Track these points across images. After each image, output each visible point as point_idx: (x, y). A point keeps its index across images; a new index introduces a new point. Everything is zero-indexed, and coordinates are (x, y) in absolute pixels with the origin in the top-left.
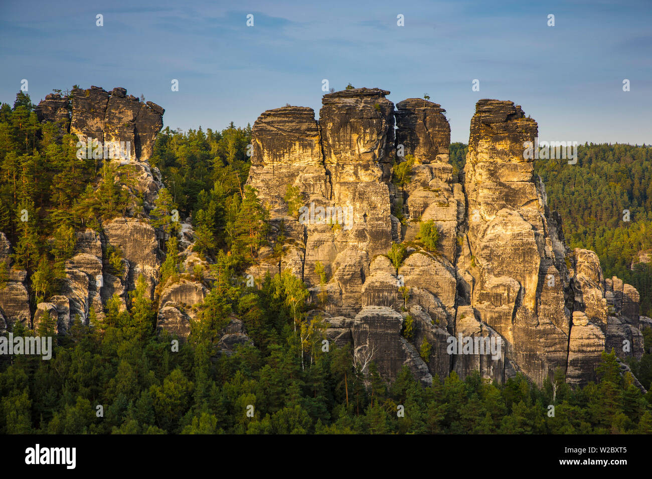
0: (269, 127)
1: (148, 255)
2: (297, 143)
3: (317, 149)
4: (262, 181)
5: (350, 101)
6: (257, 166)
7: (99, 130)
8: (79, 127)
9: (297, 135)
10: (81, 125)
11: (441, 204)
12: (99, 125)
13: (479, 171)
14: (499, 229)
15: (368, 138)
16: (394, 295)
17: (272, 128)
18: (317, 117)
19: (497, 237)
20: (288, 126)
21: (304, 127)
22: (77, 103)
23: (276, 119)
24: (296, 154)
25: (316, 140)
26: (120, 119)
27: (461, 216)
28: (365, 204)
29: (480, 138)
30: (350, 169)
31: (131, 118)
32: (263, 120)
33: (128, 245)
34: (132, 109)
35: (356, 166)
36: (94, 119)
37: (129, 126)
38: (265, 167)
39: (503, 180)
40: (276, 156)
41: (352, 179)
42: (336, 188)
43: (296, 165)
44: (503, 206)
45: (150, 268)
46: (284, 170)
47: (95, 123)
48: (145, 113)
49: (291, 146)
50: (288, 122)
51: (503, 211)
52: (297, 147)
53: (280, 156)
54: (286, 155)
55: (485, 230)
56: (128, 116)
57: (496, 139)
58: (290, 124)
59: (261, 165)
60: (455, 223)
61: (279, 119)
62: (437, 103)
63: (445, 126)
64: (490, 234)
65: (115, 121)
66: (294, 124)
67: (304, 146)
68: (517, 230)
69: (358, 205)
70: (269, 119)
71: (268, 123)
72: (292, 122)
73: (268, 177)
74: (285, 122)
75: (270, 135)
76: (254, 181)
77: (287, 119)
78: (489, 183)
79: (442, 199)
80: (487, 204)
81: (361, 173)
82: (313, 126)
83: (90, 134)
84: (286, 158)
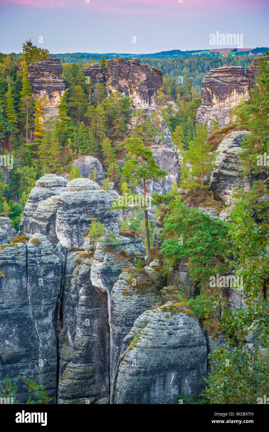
0: (216, 80)
1: (172, 168)
2: (235, 90)
3: (247, 93)
4: (213, 115)
6: (208, 105)
7: (125, 87)
8: (114, 85)
9: (235, 85)
10: (114, 83)
12: (125, 84)
17: (218, 81)
20: (229, 79)
21: (239, 79)
22: (112, 70)
23: (220, 75)
24: (234, 98)
25: (246, 88)
26: (139, 79)
31: (145, 79)
32: (212, 76)
33: (161, 162)
34: (145, 72)
36: (122, 80)
37: (144, 84)
38: (214, 106)
40: (222, 99)
45: (173, 176)
46: (226, 108)
47: (123, 83)
48: (153, 75)
49: (231, 92)
50: (229, 76)
52: (235, 92)
53: (224, 99)
54: (228, 98)
56: (143, 77)
58: (230, 78)
59: (211, 104)
61: (223, 75)
65: (136, 81)
66: (233, 78)
67: (239, 92)
70: (215, 75)
71: (216, 78)
72: (231, 76)
73: (217, 112)
74: (227, 76)
75: (217, 85)
76: (206, 115)
77: (228, 75)
82: (245, 79)
83: (120, 90)
84: (228, 100)
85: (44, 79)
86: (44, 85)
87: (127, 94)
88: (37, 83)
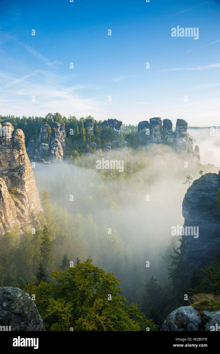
0: (141, 125)
2: (146, 127)
3: (149, 128)
5: (154, 120)
10: (109, 125)
11: (170, 137)
13: (177, 131)
15: (157, 126)
18: (149, 123)
19: (180, 143)
21: (147, 124)
22: (109, 122)
27: (174, 140)
28: (156, 138)
29: (177, 126)
30: (154, 131)
34: (117, 122)
35: (155, 131)
37: (117, 125)
38: (140, 131)
39: (181, 133)
40: (142, 129)
41: (154, 133)
42: (152, 135)
43: (145, 131)
47: (111, 125)
48: (119, 123)
49: (144, 128)
51: (181, 139)
57: (180, 126)
58: (144, 124)
60: (172, 141)
62: (170, 119)
63: (171, 124)
64: (179, 142)
65: (114, 124)
68: (183, 142)
70: (141, 123)
78: (179, 134)
79: (170, 136)
80: (178, 137)
81: (156, 132)
83: (110, 127)
85: (88, 124)
87: (112, 128)
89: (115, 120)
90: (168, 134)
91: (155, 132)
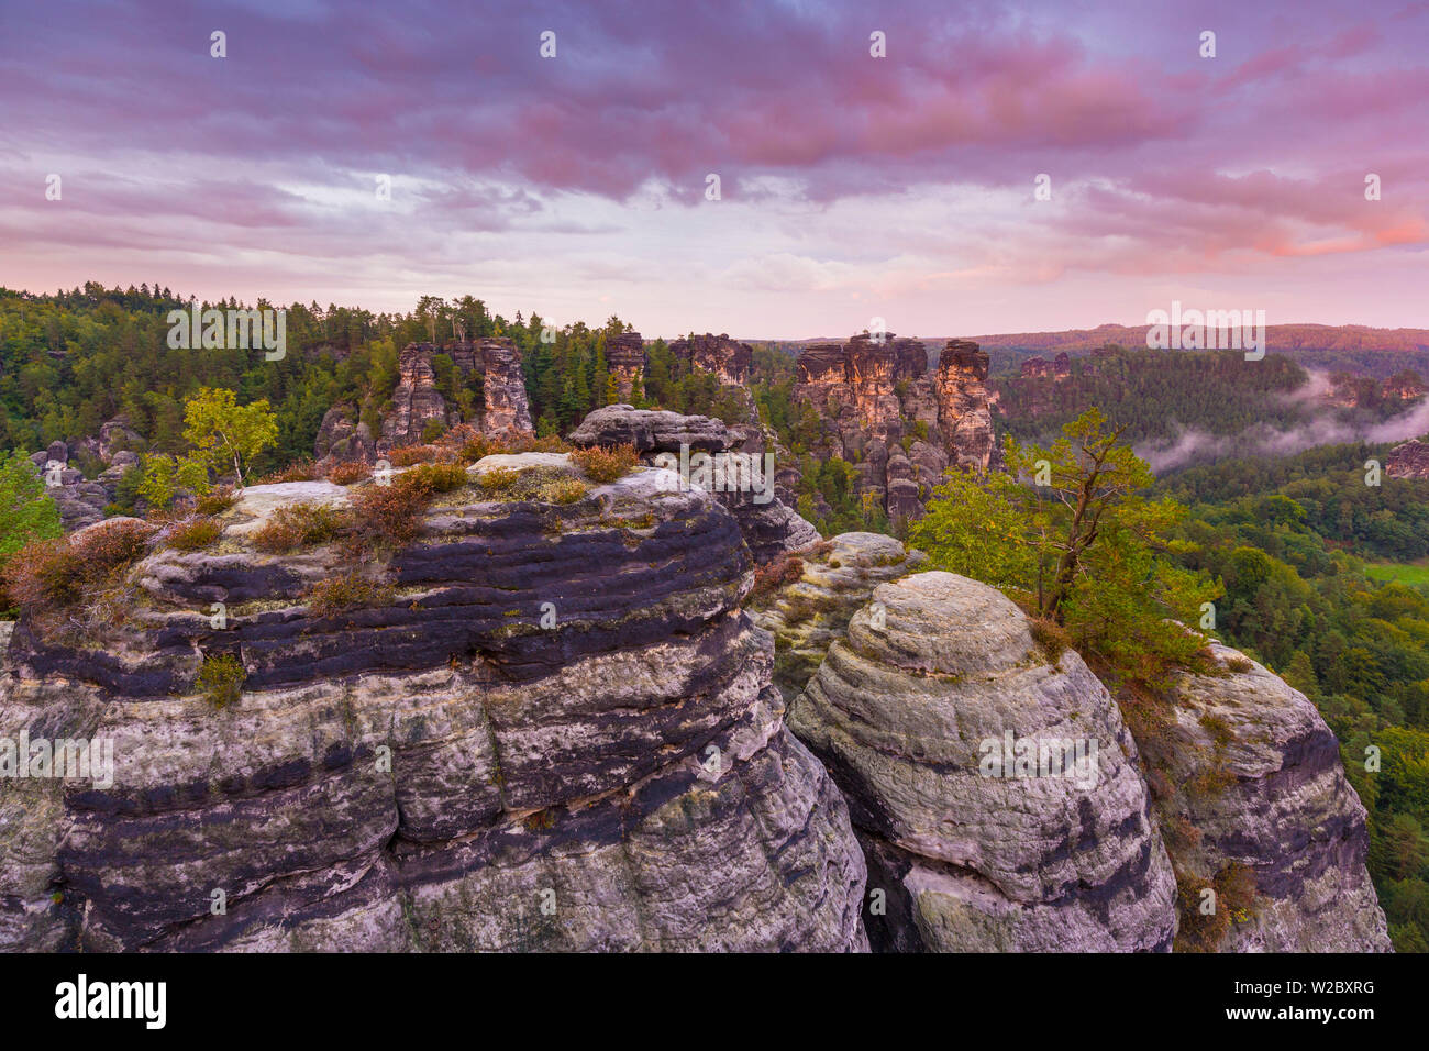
0: (811, 358)
2: (830, 368)
3: (843, 372)
4: (807, 393)
6: (803, 383)
7: (712, 362)
8: (699, 360)
9: (830, 363)
10: (701, 359)
11: (926, 408)
12: (713, 359)
13: (950, 386)
14: (966, 425)
15: (885, 366)
16: (909, 471)
17: (813, 358)
19: (965, 430)
20: (824, 357)
21: (835, 357)
22: (697, 345)
24: (830, 376)
25: (842, 366)
26: (726, 356)
27: (937, 415)
28: (884, 410)
29: (950, 364)
30: (872, 386)
31: (733, 355)
32: (808, 353)
34: (733, 348)
35: (877, 385)
36: (709, 355)
37: (731, 360)
38: (809, 384)
39: (967, 392)
40: (817, 377)
41: (874, 393)
42: (860, 400)
43: (829, 382)
44: (968, 410)
46: (821, 386)
47: (710, 358)
48: (741, 350)
49: (826, 370)
50: (824, 354)
51: (968, 414)
52: (830, 370)
53: (819, 377)
54: (823, 376)
55: (956, 425)
56: (732, 353)
57: (965, 367)
58: (826, 356)
59: (806, 382)
60: (937, 421)
61: (818, 352)
63: (924, 357)
64: (960, 427)
65: (723, 357)
66: (828, 355)
67: (835, 370)
68: (978, 425)
69: (879, 410)
70: (811, 352)
71: (812, 355)
73: (811, 390)
74: (822, 354)
75: (812, 363)
76: (801, 393)
77: (823, 352)
78: (958, 395)
79: (926, 404)
80: (958, 408)
81: (881, 389)
82: (841, 357)
83: (707, 365)
84: (823, 378)
85: (622, 353)
86: (622, 360)
87: (714, 370)
88: (615, 357)
89: (724, 337)
90: (914, 395)
91: (876, 389)
